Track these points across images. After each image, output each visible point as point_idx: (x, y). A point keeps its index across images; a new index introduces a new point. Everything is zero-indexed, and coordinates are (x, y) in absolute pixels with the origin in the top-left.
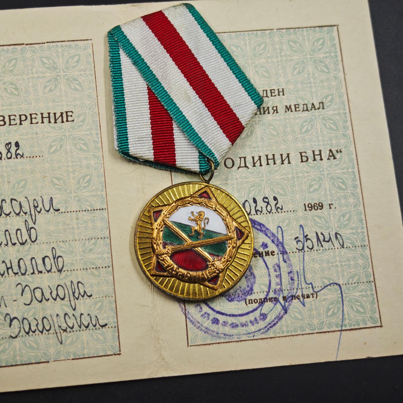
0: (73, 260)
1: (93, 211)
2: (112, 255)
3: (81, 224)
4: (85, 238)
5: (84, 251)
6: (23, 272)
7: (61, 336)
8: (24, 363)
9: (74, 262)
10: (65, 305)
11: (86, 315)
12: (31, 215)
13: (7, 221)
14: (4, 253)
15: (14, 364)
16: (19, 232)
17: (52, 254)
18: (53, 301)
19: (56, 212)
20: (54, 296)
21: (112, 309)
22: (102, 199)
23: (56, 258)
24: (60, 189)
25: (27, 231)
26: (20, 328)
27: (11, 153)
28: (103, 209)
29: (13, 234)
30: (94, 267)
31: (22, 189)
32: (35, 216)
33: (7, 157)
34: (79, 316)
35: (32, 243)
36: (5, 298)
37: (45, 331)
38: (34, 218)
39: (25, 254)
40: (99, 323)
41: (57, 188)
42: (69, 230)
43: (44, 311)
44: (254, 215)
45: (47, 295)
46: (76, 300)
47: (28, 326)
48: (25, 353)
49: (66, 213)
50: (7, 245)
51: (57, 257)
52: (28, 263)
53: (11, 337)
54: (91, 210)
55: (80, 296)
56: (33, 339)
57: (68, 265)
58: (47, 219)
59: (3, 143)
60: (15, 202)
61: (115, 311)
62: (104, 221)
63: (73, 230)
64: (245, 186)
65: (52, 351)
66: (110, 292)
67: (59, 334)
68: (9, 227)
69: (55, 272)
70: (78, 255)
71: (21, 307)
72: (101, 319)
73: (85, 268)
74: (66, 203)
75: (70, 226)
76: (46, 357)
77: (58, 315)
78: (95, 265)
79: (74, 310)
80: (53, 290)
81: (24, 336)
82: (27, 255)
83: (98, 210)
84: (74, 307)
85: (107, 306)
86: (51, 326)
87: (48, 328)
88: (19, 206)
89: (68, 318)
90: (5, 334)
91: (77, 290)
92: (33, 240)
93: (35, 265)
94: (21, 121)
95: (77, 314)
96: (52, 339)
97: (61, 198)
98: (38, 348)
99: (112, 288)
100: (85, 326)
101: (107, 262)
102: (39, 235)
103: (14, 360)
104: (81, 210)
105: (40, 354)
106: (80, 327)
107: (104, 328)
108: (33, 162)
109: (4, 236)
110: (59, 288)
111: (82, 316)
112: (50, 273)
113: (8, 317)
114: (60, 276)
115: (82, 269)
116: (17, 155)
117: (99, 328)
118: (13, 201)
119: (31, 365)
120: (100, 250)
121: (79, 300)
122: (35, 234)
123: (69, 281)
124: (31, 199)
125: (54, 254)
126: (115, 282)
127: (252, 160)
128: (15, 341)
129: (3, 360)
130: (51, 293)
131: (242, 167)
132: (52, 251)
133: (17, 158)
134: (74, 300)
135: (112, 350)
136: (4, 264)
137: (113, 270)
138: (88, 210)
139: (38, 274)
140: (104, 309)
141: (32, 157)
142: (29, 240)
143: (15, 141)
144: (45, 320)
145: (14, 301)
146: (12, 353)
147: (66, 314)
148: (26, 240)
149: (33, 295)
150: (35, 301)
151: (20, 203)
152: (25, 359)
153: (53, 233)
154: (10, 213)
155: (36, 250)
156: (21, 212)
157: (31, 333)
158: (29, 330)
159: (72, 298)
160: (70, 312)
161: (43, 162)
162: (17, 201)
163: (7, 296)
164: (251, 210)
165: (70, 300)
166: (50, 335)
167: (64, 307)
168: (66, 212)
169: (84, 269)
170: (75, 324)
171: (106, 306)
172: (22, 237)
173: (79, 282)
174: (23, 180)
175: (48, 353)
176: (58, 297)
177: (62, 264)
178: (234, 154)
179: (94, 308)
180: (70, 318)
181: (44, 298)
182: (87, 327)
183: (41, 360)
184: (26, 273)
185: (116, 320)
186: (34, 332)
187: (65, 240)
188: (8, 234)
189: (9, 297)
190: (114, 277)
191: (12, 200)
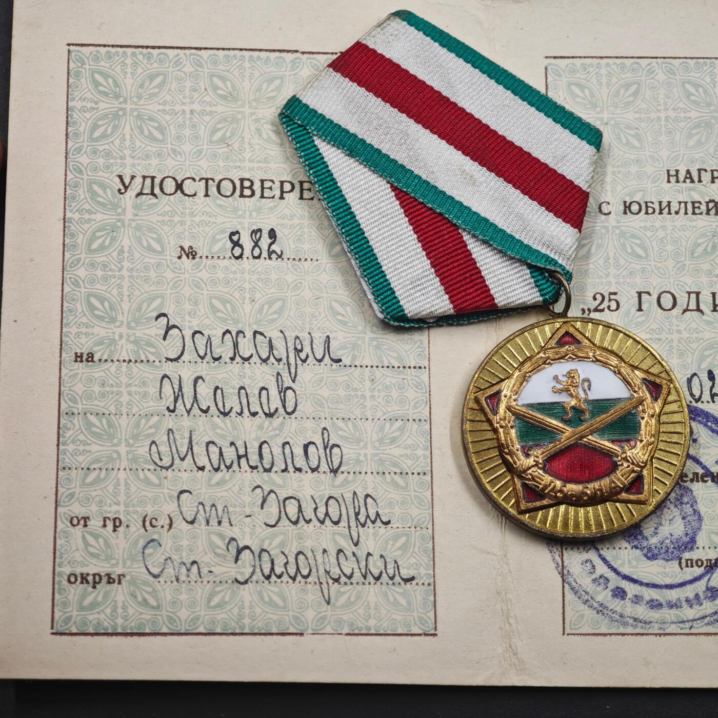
0: (360, 454)
1: (401, 368)
2: (431, 453)
3: (379, 391)
4: (384, 417)
5: (381, 441)
6: (267, 466)
7: (329, 590)
8: (256, 631)
9: (362, 458)
10: (338, 534)
11: (376, 556)
12: (289, 364)
13: (244, 371)
14: (234, 428)
15: (238, 631)
16: (264, 392)
17: (321, 440)
18: (319, 524)
19: (334, 365)
20: (321, 516)
21: (425, 551)
22: (420, 349)
23: (329, 447)
24: (345, 323)
25: (280, 393)
26: (254, 566)
27: (260, 249)
28: (420, 368)
29: (255, 395)
30: (398, 471)
31: (276, 316)
32: (296, 368)
33: (252, 254)
34: (364, 557)
35: (287, 416)
36: (231, 509)
37: (299, 578)
38: (293, 371)
39: (272, 433)
40: (399, 573)
41: (341, 321)
42: (356, 400)
43: (301, 541)
44: (708, 402)
45: (309, 513)
46: (360, 526)
47: (269, 565)
48: (261, 614)
49: (354, 368)
50: (241, 414)
51: (330, 445)
52: (277, 451)
53: (237, 581)
54: (399, 367)
55: (368, 520)
56: (276, 590)
57: (351, 462)
58: (317, 374)
59: (247, 230)
60: (263, 338)
61: (432, 556)
62: (422, 389)
63: (362, 401)
64: (694, 345)
65: (310, 614)
66: (424, 519)
67: (325, 586)
68: (246, 382)
69: (324, 472)
70: (369, 446)
71: (258, 530)
72: (403, 568)
73: (381, 470)
74: (353, 349)
75: (359, 393)
76: (298, 624)
77: (325, 551)
78: (399, 467)
79: (356, 544)
80: (319, 505)
81: (260, 582)
82: (277, 435)
83: (412, 369)
84: (355, 539)
85: (418, 544)
86: (311, 570)
87: (305, 572)
88: (268, 345)
89: (344, 559)
90: (226, 575)
91: (363, 510)
92: (289, 410)
93: (290, 456)
94: (282, 192)
95: (361, 554)
96: (312, 594)
97: (347, 340)
98: (285, 607)
99: (429, 514)
100: (373, 576)
101: (422, 464)
102: (301, 403)
103: (238, 624)
104: (380, 365)
105: (287, 618)
106: (365, 577)
107: (408, 584)
108: (300, 268)
109: (237, 397)
110: (331, 502)
111: (370, 558)
112: (316, 472)
113: (234, 544)
114: (333, 480)
115: (375, 473)
116: (270, 253)
117: (399, 584)
118: (258, 336)
119: (269, 637)
120: (410, 442)
121: (366, 528)
122: (294, 400)
123: (350, 491)
124: (290, 335)
125: (326, 441)
126: (434, 502)
127: (711, 299)
128: (244, 590)
129: (218, 622)
130: (316, 509)
131: (692, 310)
132: (323, 434)
133: (270, 258)
134: (357, 527)
135: (420, 625)
136: (233, 448)
137: (432, 479)
138: (393, 367)
139: (294, 472)
140: (411, 549)
141: (297, 259)
142: (281, 410)
143: (271, 227)
144: (301, 557)
145: (247, 516)
146: (235, 611)
147: (340, 551)
148: (277, 410)
149: (282, 510)
150: (284, 520)
151: (270, 341)
152: (260, 624)
153: (327, 401)
154: (251, 356)
155: (293, 430)
156: (271, 356)
157: (273, 578)
158: (271, 572)
159: (353, 523)
160: (349, 548)
161: (317, 271)
162: (265, 337)
163: (235, 506)
164: (702, 393)
165: (349, 527)
166: (309, 586)
167: (338, 538)
168: (353, 365)
169: (378, 473)
170: (356, 570)
171: (415, 544)
172: (268, 403)
173: (367, 496)
174: (278, 300)
175: (303, 619)
176: (327, 518)
177: (340, 459)
178: (677, 285)
179: (393, 545)
180: (347, 559)
181: (301, 518)
182: (377, 579)
183: (288, 629)
184: (271, 468)
185: (431, 572)
186: (279, 577)
187: (347, 417)
188: (245, 395)
189: (238, 509)
190: (432, 492)
191: (255, 333)
